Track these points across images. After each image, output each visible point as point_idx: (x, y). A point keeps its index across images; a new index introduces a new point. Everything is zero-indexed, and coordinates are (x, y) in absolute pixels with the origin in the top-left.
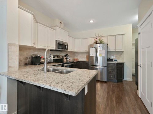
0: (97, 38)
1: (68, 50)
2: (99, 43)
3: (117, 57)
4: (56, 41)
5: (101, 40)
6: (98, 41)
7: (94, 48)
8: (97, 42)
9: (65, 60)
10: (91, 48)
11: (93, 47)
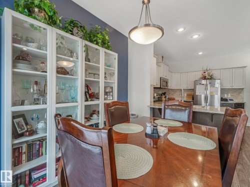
0: (205, 72)
2: (208, 79)
3: (233, 96)
4: (161, 78)
5: (211, 74)
6: (207, 77)
7: (203, 84)
8: (205, 77)
10: (198, 85)
11: (200, 84)
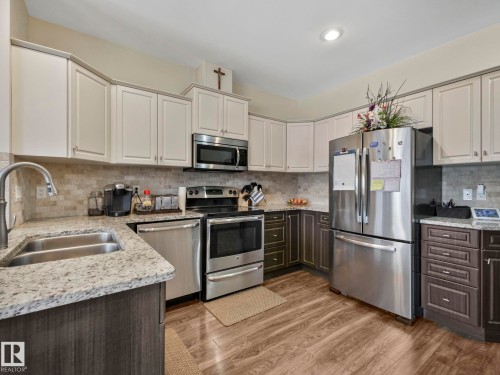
0: (372, 108)
1: (251, 168)
2: (378, 129)
4: (193, 135)
5: (392, 113)
7: (351, 152)
8: (369, 123)
9: (243, 205)
10: (338, 154)
11: (344, 150)
